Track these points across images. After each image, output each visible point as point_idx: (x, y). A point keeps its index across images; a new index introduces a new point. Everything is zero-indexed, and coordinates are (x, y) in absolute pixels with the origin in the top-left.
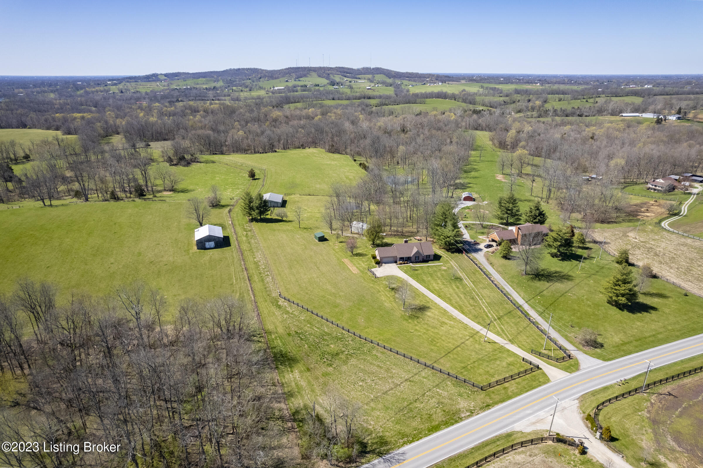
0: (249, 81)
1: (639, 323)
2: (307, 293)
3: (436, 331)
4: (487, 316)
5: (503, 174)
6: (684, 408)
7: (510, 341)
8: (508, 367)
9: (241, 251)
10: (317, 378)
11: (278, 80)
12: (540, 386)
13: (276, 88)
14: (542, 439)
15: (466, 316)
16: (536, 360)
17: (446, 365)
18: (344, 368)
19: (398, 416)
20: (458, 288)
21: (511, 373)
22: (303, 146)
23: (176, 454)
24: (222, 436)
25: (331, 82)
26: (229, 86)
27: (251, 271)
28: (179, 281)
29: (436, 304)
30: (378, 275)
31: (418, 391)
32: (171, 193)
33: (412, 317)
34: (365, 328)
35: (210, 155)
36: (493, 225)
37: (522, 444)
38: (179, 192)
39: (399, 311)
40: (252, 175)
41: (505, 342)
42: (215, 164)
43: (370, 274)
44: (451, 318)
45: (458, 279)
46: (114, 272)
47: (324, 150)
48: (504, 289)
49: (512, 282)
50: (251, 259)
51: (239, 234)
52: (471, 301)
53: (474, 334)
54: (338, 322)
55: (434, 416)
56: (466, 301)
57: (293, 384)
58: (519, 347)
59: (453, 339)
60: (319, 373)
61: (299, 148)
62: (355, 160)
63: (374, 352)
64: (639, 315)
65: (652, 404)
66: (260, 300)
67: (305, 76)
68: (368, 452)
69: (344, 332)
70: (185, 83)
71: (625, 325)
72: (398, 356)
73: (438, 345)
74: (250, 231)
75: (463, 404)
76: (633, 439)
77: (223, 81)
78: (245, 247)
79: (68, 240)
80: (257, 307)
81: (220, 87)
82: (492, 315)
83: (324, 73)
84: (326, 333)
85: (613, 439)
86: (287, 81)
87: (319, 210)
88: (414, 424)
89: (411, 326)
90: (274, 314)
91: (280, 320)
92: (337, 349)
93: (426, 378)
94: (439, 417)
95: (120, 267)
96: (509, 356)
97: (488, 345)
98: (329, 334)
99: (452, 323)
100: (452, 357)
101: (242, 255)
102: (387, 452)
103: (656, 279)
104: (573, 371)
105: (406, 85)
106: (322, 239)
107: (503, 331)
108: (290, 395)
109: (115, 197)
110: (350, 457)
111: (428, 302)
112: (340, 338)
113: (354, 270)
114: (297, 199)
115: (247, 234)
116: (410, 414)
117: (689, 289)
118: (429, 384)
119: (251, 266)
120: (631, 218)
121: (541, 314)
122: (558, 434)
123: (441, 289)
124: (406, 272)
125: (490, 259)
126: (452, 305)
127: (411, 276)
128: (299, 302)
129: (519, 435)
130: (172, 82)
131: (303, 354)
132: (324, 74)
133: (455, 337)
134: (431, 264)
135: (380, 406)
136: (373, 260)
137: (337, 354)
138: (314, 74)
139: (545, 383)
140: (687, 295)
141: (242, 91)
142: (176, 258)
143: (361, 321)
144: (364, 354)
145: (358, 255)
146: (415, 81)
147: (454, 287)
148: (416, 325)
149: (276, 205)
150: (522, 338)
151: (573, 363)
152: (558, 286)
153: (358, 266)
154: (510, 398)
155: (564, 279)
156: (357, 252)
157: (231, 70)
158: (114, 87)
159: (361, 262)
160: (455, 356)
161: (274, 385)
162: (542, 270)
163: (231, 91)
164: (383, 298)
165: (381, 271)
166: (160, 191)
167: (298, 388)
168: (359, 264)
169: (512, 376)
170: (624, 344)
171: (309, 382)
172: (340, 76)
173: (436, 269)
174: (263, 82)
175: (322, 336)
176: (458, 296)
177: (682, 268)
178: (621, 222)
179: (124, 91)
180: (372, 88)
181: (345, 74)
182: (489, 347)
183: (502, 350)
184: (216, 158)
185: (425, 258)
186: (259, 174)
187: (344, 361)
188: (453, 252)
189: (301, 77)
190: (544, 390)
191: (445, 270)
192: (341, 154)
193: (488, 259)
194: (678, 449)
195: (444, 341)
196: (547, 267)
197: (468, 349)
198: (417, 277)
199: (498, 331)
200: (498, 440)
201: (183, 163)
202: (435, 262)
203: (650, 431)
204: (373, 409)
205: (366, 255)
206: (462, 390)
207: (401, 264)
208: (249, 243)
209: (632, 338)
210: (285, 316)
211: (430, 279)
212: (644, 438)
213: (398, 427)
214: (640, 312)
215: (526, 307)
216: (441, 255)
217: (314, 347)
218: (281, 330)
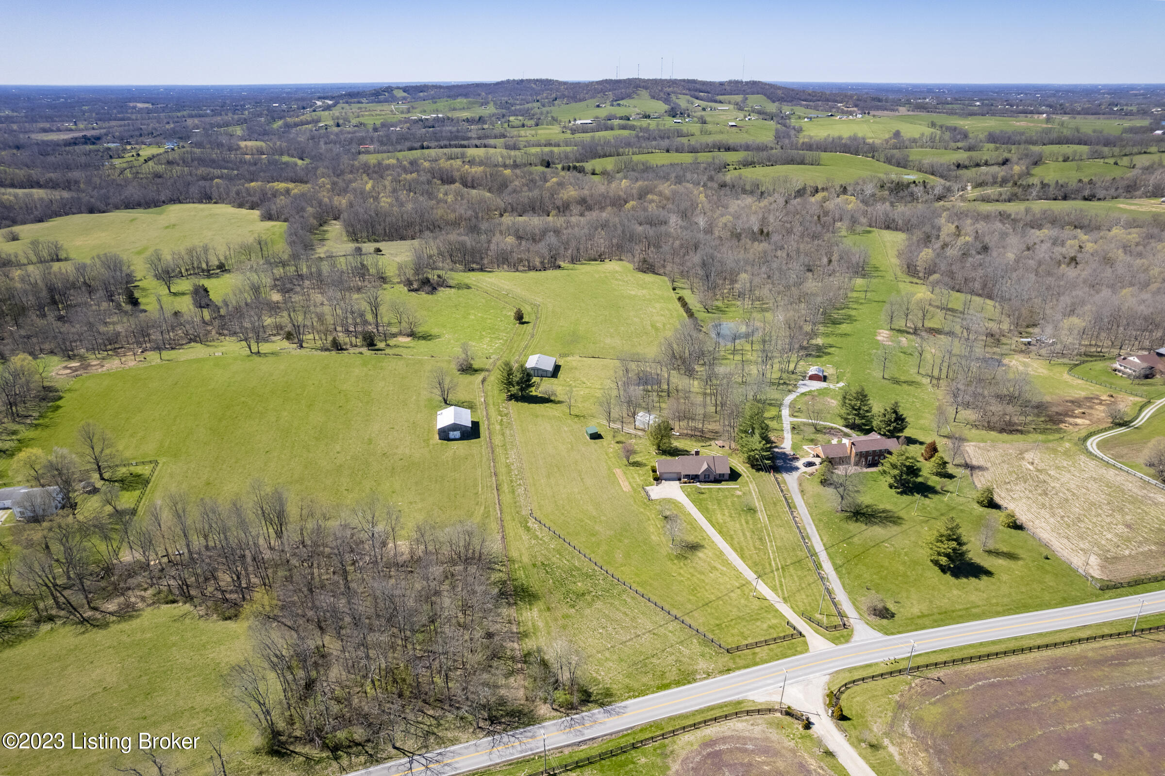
0: (536, 104)
1: (955, 592)
2: (563, 514)
3: (703, 577)
4: (770, 564)
5: (891, 329)
6: (944, 696)
7: (784, 599)
8: (767, 630)
9: (492, 448)
10: (556, 620)
11: (583, 104)
12: (795, 655)
13: (579, 122)
14: (770, 710)
15: (744, 562)
16: (802, 625)
17: (699, 620)
18: (587, 611)
19: (630, 670)
20: (747, 523)
21: (767, 638)
22: (600, 258)
23: (408, 682)
24: (450, 670)
25: (672, 108)
26: (504, 116)
27: (501, 478)
28: (416, 483)
29: (713, 542)
30: (653, 496)
31: (659, 646)
32: (409, 339)
33: (681, 557)
34: (622, 565)
35: (465, 271)
36: (832, 428)
37: (748, 712)
38: (419, 338)
39: (667, 548)
40: (520, 318)
41: (778, 600)
42: (470, 291)
43: (643, 494)
44: (726, 563)
45: (752, 510)
46: (341, 466)
47: (631, 266)
48: (805, 529)
49: (820, 520)
50: (503, 459)
51: (493, 420)
52: (758, 543)
53: (745, 584)
54: (592, 556)
55: (667, 674)
56: (751, 542)
57: (530, 623)
58: (792, 607)
59: (718, 589)
60: (559, 614)
61: (595, 260)
62: (674, 289)
63: (624, 597)
64: (964, 580)
65: (911, 688)
66: (507, 518)
67: (629, 96)
68: (591, 702)
69: (596, 568)
70: (434, 106)
71: (936, 593)
72: (650, 604)
73: (698, 595)
74: (506, 415)
75: (702, 665)
76: (866, 721)
77: (495, 104)
78: (497, 440)
79: (286, 414)
80: (503, 526)
81: (491, 116)
82: (776, 564)
83: (661, 91)
84: (576, 567)
85: (843, 718)
86: (598, 106)
87: (602, 384)
88: (645, 680)
89: (675, 568)
90: (521, 538)
91: (527, 546)
92: (584, 588)
93: (672, 632)
94: (672, 675)
95: (348, 458)
96: (775, 617)
97: (757, 602)
98: (579, 569)
99: (725, 569)
100: (709, 611)
101: (493, 452)
102: (610, 704)
103: (1020, 532)
104: (841, 643)
105: (800, 118)
106: (596, 436)
107: (781, 585)
108: (524, 635)
109: (338, 347)
110: (572, 704)
111: (704, 539)
112: (591, 576)
113: (626, 487)
114: (574, 364)
115: (502, 420)
116: (643, 670)
117: (1059, 549)
118: (672, 638)
119: (502, 470)
120: (1049, 427)
121: (837, 568)
122: (789, 708)
123: (725, 523)
124: (688, 496)
125: (803, 484)
126: (732, 545)
127: (693, 501)
128: (552, 525)
129: (750, 704)
130: (415, 104)
131: (546, 591)
132: (662, 94)
133: (722, 587)
134: (724, 486)
135: (615, 657)
136: (652, 474)
137: (583, 594)
138: (644, 93)
139: (801, 653)
140: (1047, 558)
141: (523, 126)
142: (413, 451)
143: (619, 556)
144: (613, 597)
145: (637, 464)
146: (816, 108)
147: (743, 521)
148: (681, 568)
149: (544, 374)
150: (801, 597)
151: (845, 633)
152: (877, 531)
153: (631, 480)
154: (756, 664)
155: (890, 522)
156: (635, 460)
157: (508, 81)
158: (327, 113)
159: (636, 476)
160: (713, 611)
161: (510, 622)
162: (867, 507)
163: (506, 125)
164: (652, 529)
165: (659, 491)
166: (394, 335)
167: (534, 629)
168: (633, 478)
169: (766, 641)
170: (923, 616)
171: (547, 623)
172: (688, 97)
173: (727, 493)
174: (559, 106)
175: (571, 571)
176: (744, 534)
177: (1068, 517)
178: (1029, 432)
179: (341, 122)
180: (740, 124)
181: (696, 93)
182: (756, 604)
183: (770, 609)
184: (472, 278)
185: (718, 477)
186: (529, 314)
187: (589, 604)
188: (758, 470)
189: (623, 99)
190: (798, 660)
191: (739, 497)
192: (657, 274)
193: (800, 485)
194: (910, 735)
195: (706, 591)
196: (876, 503)
197: (730, 604)
198: (701, 504)
199: (775, 586)
200: (726, 706)
201: (427, 288)
202: (730, 483)
203: (890, 714)
204: (607, 659)
205: (645, 465)
206: (707, 650)
207: (685, 483)
208: (503, 434)
209: (935, 610)
210: (533, 542)
211: (715, 507)
212: (879, 720)
213: (627, 680)
214: (967, 577)
215: (823, 557)
216: (742, 473)
217: (560, 583)
218: (526, 559)
